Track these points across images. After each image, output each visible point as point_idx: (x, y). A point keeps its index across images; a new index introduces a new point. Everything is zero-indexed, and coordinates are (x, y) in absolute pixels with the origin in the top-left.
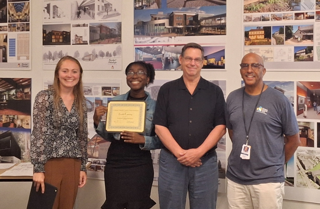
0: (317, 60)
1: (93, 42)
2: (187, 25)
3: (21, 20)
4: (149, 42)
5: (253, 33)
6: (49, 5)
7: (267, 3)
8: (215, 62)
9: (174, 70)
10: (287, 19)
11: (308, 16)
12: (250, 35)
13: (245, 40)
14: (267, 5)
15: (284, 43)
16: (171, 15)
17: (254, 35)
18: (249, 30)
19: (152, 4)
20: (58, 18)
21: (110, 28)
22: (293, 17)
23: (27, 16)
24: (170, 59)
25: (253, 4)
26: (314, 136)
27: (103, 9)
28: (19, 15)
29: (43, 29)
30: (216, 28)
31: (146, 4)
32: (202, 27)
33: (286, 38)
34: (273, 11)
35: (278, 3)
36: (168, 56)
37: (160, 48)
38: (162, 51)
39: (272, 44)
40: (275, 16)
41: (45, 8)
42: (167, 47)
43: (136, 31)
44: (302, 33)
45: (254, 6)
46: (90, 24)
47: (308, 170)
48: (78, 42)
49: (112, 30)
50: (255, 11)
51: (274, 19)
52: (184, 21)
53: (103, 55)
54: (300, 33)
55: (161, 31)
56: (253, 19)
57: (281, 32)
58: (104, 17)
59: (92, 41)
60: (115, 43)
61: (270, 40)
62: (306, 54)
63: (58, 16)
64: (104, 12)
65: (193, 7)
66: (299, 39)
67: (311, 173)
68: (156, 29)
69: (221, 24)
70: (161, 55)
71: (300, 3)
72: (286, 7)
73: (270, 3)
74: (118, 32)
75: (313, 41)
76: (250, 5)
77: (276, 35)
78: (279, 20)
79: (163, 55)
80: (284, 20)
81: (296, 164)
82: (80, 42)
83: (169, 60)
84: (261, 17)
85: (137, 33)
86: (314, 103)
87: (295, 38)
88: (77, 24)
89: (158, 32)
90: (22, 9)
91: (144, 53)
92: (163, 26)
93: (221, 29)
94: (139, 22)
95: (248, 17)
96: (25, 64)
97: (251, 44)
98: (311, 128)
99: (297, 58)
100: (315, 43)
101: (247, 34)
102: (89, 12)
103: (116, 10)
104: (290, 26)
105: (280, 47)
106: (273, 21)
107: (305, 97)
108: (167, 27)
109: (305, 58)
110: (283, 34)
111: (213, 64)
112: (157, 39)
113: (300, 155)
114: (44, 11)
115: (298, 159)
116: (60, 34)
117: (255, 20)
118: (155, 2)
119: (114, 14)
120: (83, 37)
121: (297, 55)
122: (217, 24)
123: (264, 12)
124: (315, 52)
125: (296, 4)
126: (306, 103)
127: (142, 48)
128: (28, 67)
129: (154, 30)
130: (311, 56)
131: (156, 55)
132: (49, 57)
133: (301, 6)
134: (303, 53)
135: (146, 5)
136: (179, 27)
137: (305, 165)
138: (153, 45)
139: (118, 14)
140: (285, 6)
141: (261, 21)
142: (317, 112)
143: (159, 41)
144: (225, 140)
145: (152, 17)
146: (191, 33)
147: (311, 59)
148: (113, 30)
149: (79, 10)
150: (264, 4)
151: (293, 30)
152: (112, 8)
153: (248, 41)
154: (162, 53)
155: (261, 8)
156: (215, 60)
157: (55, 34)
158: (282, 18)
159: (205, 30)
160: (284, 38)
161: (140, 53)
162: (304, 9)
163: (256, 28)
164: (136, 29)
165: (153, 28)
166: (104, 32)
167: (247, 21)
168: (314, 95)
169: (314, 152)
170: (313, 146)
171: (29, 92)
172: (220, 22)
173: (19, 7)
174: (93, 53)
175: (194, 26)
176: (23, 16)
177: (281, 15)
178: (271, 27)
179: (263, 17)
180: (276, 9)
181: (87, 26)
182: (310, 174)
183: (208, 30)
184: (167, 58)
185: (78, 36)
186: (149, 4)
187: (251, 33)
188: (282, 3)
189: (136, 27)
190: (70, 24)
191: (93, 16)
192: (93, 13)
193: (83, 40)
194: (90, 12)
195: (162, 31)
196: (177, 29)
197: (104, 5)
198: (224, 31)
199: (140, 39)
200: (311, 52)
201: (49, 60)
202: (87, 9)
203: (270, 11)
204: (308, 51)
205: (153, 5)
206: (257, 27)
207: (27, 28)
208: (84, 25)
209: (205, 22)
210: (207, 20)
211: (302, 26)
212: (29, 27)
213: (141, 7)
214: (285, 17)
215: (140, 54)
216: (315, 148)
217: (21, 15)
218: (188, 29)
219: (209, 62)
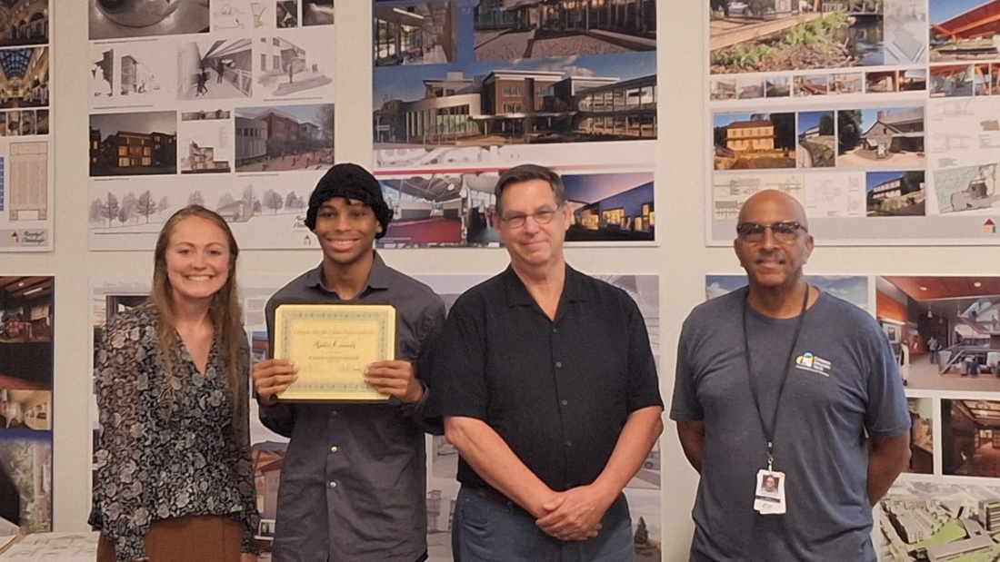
0: (937, 212)
1: (248, 164)
2: (537, 112)
3: (21, 102)
4: (419, 162)
5: (738, 132)
6: (108, 55)
7: (781, 44)
8: (623, 220)
9: (497, 245)
10: (843, 90)
11: (907, 81)
12: (731, 139)
13: (714, 153)
14: (782, 49)
15: (834, 161)
16: (487, 81)
17: (742, 139)
18: (727, 124)
19: (428, 50)
20: (138, 93)
21: (300, 122)
22: (861, 85)
23: (39, 90)
24: (486, 212)
25: (738, 47)
26: (932, 439)
27: (275, 66)
28: (15, 85)
29: (90, 128)
30: (627, 119)
31: (411, 49)
32: (582, 116)
33: (839, 145)
34: (801, 68)
35: (813, 42)
36: (480, 203)
37: (453, 180)
38: (460, 188)
39: (797, 164)
40: (804, 81)
41: (98, 64)
42: (477, 178)
43: (378, 130)
44: (888, 131)
45: (741, 52)
46: (237, 110)
47: (916, 542)
48: (200, 166)
49: (305, 129)
50: (744, 68)
51: (802, 90)
52: (527, 97)
53: (278, 204)
54: (885, 131)
55: (458, 129)
56: (739, 91)
57: (826, 129)
58: (279, 89)
59: (244, 162)
60: (316, 166)
61: (791, 154)
62: (902, 194)
63: (138, 87)
64: (281, 74)
65: (553, 57)
66: (881, 151)
67: (925, 552)
68: (442, 124)
69: (642, 108)
70: (458, 201)
71: (880, 43)
72: (840, 56)
73: (789, 44)
74: (324, 132)
75: (923, 155)
76: (728, 51)
77: (810, 138)
78: (818, 94)
79: (464, 200)
80: (833, 93)
81: (879, 526)
82: (205, 164)
83: (481, 217)
84: (763, 84)
85: (382, 137)
86: (929, 342)
87: (867, 146)
88: (198, 111)
89: (446, 133)
90: (26, 66)
91: (403, 194)
92: (463, 113)
93: (643, 122)
94: (389, 103)
95: (723, 84)
96: (33, 234)
97: (734, 167)
98: (921, 416)
99: (876, 206)
100: (929, 163)
101: (720, 137)
102: (233, 75)
103: (319, 68)
104: (853, 111)
105: (823, 173)
106: (799, 96)
107: (904, 323)
108: (474, 118)
109: (899, 206)
110: (831, 137)
111: (618, 226)
112: (444, 153)
113: (889, 500)
114: (94, 72)
115: (885, 509)
116: (143, 143)
117: (745, 95)
118: (438, 44)
119: (313, 80)
120: (214, 150)
121: (875, 197)
122: (629, 105)
123: (771, 69)
124: (929, 186)
125: (870, 47)
126: (905, 342)
127: (399, 181)
128: (42, 243)
129: (436, 126)
130: (918, 201)
131: (441, 202)
132: (111, 210)
133: (885, 52)
134: (892, 192)
135: (410, 51)
136: (510, 116)
137: (906, 529)
138: (433, 172)
139: (325, 81)
140: (836, 53)
141: (762, 96)
142: (941, 368)
143: (451, 161)
144: (657, 455)
145: (430, 88)
146: (550, 134)
147: (918, 209)
148: (308, 127)
149: (203, 69)
150: (771, 46)
151: (861, 122)
152: (304, 61)
153: (725, 158)
154: (460, 197)
155: (763, 57)
156: (622, 215)
157: (128, 142)
158: (828, 89)
159: (591, 126)
160: (834, 147)
161: (391, 195)
162: (895, 61)
163: (749, 119)
164: (380, 124)
165: (432, 122)
166: (280, 135)
167: (721, 97)
168: (930, 315)
169: (932, 489)
170: (931, 472)
171: (45, 319)
172: (638, 102)
173: (15, 61)
174: (245, 196)
175: (557, 115)
176: (28, 89)
177: (824, 78)
178: (793, 114)
179: (768, 84)
180: (808, 60)
181: (228, 117)
182: (922, 556)
183: (601, 123)
184: (477, 209)
185: (199, 146)
186: (419, 49)
187: (734, 133)
188: (826, 42)
189: (379, 118)
190: (175, 112)
191: (246, 86)
192: (245, 78)
193: (215, 160)
194: (236, 76)
195: (460, 130)
196: (506, 124)
197: (279, 54)
198: (650, 126)
199: (391, 155)
200: (919, 189)
201: (107, 220)
202: (229, 65)
203: (790, 66)
204: (910, 186)
205: (431, 54)
206: (753, 116)
207: (42, 124)
208: (218, 115)
209: (592, 100)
210: (598, 96)
211: (889, 111)
212: (48, 121)
213: (394, 57)
214: (836, 85)
215: (393, 198)
216: (938, 476)
217: (23, 86)
218: (540, 123)
219: (605, 221)
